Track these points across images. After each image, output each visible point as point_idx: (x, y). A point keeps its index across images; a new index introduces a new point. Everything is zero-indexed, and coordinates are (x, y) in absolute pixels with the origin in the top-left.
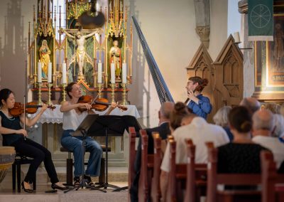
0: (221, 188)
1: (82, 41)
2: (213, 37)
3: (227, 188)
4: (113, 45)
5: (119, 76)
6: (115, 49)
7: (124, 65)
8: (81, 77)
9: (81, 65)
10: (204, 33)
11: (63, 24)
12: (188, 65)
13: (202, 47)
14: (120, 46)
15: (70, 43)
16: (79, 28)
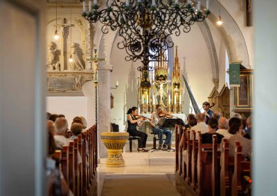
0: (203, 149)
1: (161, 86)
2: (220, 83)
3: (205, 149)
4: (175, 87)
5: (178, 101)
6: (176, 89)
7: (180, 96)
8: (161, 102)
9: (161, 96)
10: (216, 81)
11: (154, 78)
12: (208, 96)
13: (215, 88)
14: (178, 88)
15: (157, 87)
16: (161, 80)
